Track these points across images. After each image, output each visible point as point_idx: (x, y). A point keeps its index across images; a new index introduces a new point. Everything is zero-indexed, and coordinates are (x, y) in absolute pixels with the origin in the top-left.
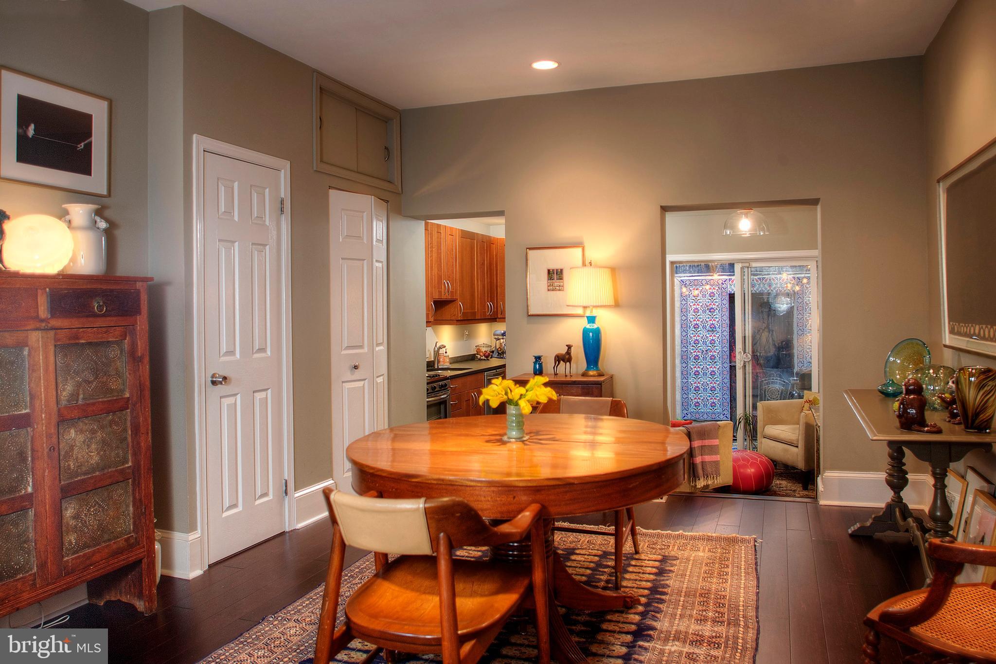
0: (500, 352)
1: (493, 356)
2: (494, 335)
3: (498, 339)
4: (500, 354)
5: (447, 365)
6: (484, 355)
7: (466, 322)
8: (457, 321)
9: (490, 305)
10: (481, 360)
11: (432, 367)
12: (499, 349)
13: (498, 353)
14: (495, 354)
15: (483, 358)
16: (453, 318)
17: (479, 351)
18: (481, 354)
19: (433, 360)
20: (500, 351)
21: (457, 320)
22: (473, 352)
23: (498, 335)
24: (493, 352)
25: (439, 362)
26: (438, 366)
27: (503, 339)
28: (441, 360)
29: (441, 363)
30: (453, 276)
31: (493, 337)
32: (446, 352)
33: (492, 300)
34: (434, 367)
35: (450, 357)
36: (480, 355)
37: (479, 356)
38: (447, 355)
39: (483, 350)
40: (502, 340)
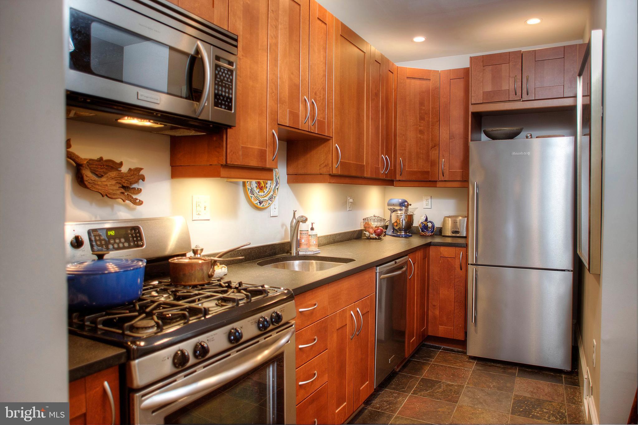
0: (396, 228)
1: (387, 233)
2: (389, 205)
3: (395, 211)
4: (396, 230)
5: (313, 250)
6: (375, 232)
7: (347, 180)
8: (332, 176)
9: (386, 159)
10: (371, 239)
11: (287, 253)
12: (395, 224)
13: (394, 229)
14: (390, 231)
15: (374, 236)
16: (324, 170)
17: (367, 227)
18: (371, 230)
19: (289, 240)
20: (397, 226)
21: (330, 175)
22: (360, 227)
23: (394, 205)
24: (386, 227)
25: (299, 244)
26: (297, 253)
27: (400, 210)
28: (303, 241)
29: (303, 247)
30: (324, 95)
31: (387, 207)
32: (312, 229)
33: (388, 153)
34: (291, 253)
35: (318, 236)
36: (369, 232)
37: (367, 233)
38: (313, 233)
39: (374, 224)
40: (399, 212)
